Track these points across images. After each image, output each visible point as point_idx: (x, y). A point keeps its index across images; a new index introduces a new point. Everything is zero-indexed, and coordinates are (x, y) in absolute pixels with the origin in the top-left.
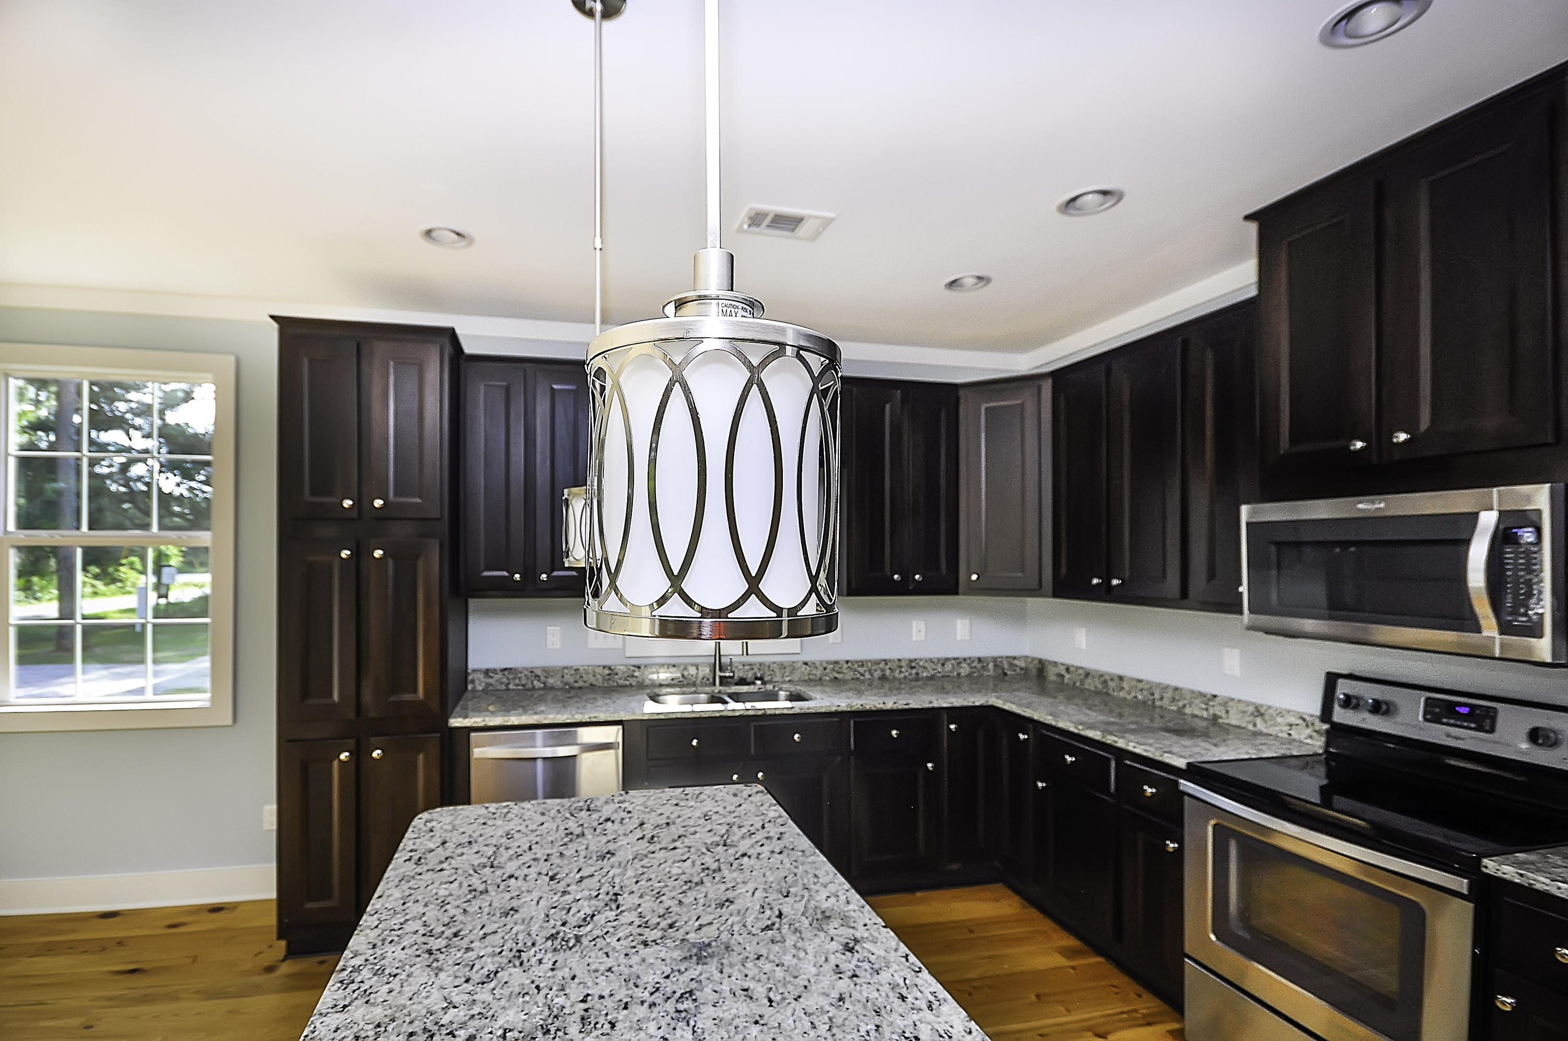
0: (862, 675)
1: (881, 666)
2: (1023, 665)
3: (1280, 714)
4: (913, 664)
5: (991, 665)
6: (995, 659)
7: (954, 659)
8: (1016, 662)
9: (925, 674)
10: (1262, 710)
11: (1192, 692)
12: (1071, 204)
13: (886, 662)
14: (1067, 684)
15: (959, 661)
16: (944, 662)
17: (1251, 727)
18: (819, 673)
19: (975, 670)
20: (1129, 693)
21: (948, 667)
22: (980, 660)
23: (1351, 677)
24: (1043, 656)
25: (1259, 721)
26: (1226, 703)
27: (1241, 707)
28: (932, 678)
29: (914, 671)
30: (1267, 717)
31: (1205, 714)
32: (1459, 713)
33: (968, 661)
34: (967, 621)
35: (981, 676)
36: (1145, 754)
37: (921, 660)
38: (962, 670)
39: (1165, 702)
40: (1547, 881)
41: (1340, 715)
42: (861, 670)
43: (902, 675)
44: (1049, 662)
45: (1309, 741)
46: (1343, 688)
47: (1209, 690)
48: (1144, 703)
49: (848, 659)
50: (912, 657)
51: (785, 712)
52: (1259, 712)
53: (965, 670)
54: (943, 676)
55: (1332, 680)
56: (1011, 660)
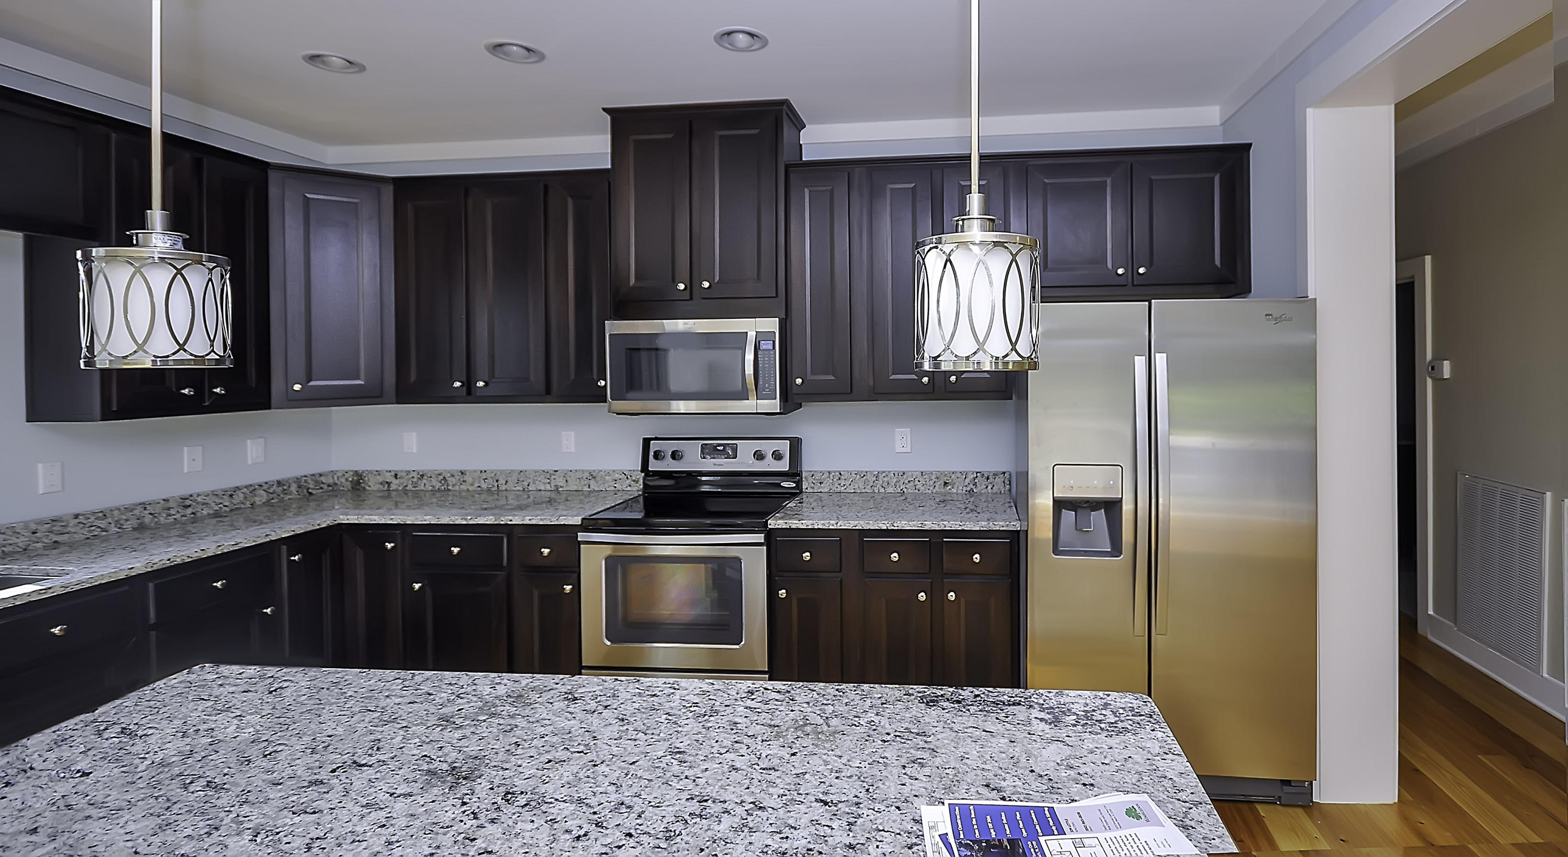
0: (104, 530)
1: (136, 512)
2: (331, 481)
3: (608, 474)
4: (188, 502)
5: (294, 488)
6: (298, 480)
7: (246, 487)
8: (323, 479)
9: (205, 512)
10: (594, 474)
11: (536, 472)
12: (498, 48)
13: (144, 506)
14: (396, 490)
15: (252, 489)
16: (231, 493)
17: (586, 489)
18: (22, 541)
19: (272, 496)
20: (472, 485)
21: (239, 497)
22: (279, 483)
23: (656, 439)
24: (360, 468)
25: (592, 482)
26: (566, 475)
27: (579, 475)
28: (217, 515)
29: (189, 511)
30: (598, 479)
31: (548, 487)
32: (719, 450)
33: (265, 487)
34: (262, 440)
35: (282, 500)
36: (541, 523)
37: (199, 495)
38: (257, 499)
39: (510, 486)
40: (797, 522)
41: (654, 466)
42: (102, 524)
43: (171, 519)
44: (370, 472)
45: (629, 488)
46: (654, 446)
47: (551, 467)
48: (489, 490)
49: (77, 511)
50: (185, 492)
51: (34, 598)
52: (592, 476)
53: (261, 497)
54: (231, 510)
55: (647, 442)
56: (317, 477)
